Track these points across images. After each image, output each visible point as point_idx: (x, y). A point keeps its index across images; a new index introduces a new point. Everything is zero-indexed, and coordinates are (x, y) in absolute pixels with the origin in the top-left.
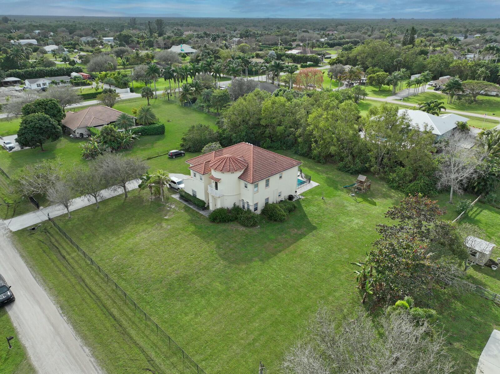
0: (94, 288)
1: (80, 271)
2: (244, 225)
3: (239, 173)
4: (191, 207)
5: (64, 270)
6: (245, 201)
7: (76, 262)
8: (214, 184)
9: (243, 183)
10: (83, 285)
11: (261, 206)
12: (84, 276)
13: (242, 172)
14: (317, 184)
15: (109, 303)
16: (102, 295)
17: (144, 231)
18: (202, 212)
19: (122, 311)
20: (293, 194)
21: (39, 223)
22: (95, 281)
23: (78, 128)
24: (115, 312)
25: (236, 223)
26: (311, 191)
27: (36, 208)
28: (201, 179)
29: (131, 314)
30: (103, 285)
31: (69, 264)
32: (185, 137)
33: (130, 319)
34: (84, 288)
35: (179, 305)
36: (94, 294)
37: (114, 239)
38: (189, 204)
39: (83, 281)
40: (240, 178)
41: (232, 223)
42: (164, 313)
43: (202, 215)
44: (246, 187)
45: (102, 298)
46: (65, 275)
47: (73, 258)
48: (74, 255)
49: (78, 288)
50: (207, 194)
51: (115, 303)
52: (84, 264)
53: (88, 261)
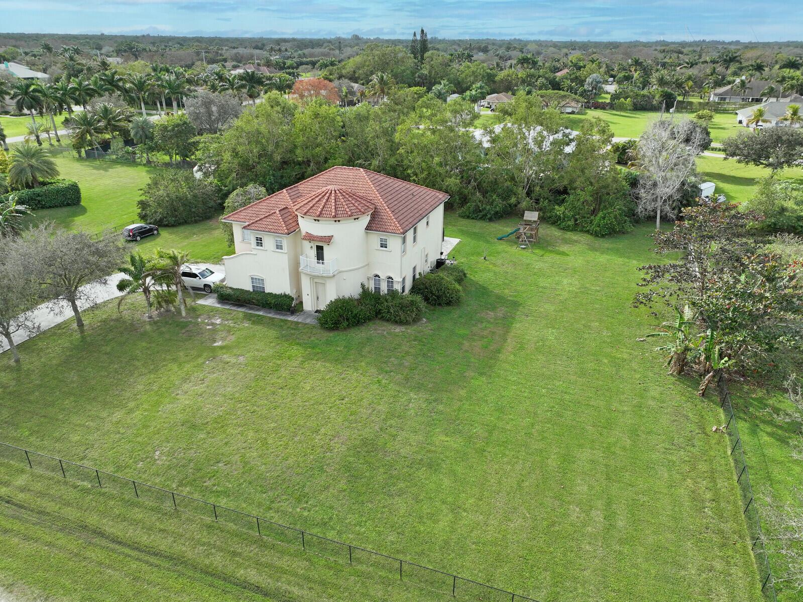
0: (144, 539)
1: (71, 513)
4: (261, 313)
5: (17, 526)
6: (383, 276)
7: (41, 494)
8: (313, 252)
9: (375, 238)
10: (104, 542)
12: (93, 520)
14: (458, 241)
15: (218, 560)
16: (181, 548)
19: (269, 566)
22: (135, 523)
24: (252, 575)
28: (279, 247)
29: (300, 566)
30: (171, 525)
31: (21, 507)
33: (308, 579)
34: (113, 550)
36: (156, 554)
38: (251, 309)
39: (101, 534)
40: (368, 228)
41: (371, 324)
43: (297, 323)
44: (383, 245)
45: (189, 555)
46: (27, 538)
47: (23, 489)
48: (21, 481)
49: (94, 554)
50: (296, 275)
51: (235, 554)
52: (70, 494)
53: (79, 483)
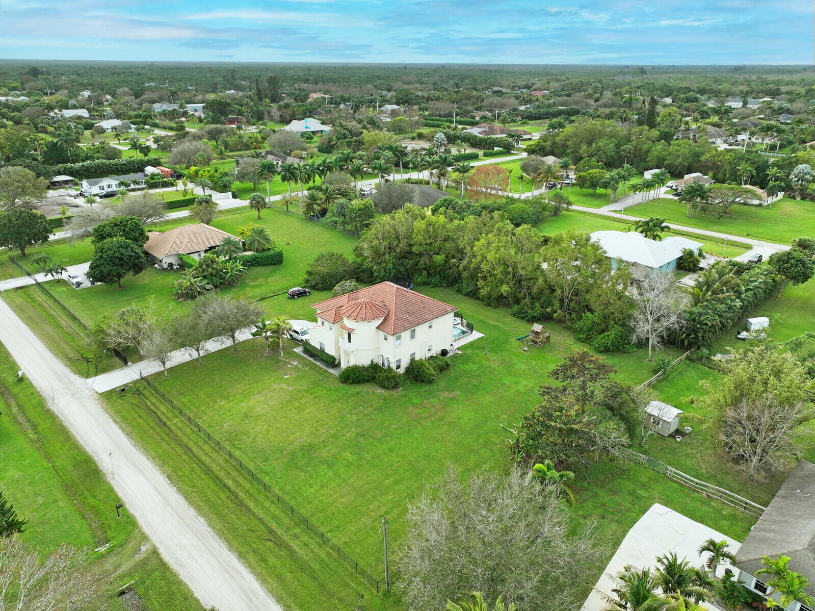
0: (203, 458)
1: (185, 440)
2: (383, 387)
3: (378, 322)
4: (318, 363)
5: (166, 438)
6: (385, 357)
7: (180, 429)
8: (346, 336)
9: (382, 334)
10: (191, 454)
11: (405, 364)
12: (191, 444)
13: (381, 321)
14: (481, 335)
15: (222, 474)
16: (214, 466)
17: (259, 393)
18: (331, 371)
19: (237, 482)
20: (448, 348)
21: (130, 383)
22: (203, 450)
23: (167, 256)
24: (230, 483)
25: (373, 384)
26: (471, 344)
27: (123, 364)
28: (331, 329)
29: (247, 485)
30: (214, 455)
31: (171, 431)
32: (310, 269)
33: (247, 491)
34: (191, 458)
35: (302, 476)
36: (204, 464)
37: (223, 403)
38: (316, 360)
39: (191, 450)
40: (378, 328)
41: (368, 384)
42: (285, 484)
43: (331, 374)
44: (386, 339)
45: (214, 469)
46: (168, 444)
47: (175, 425)
48: (175, 421)
49: (185, 457)
50: (338, 348)
51: (229, 473)
52: (188, 431)
53: (194, 428)
